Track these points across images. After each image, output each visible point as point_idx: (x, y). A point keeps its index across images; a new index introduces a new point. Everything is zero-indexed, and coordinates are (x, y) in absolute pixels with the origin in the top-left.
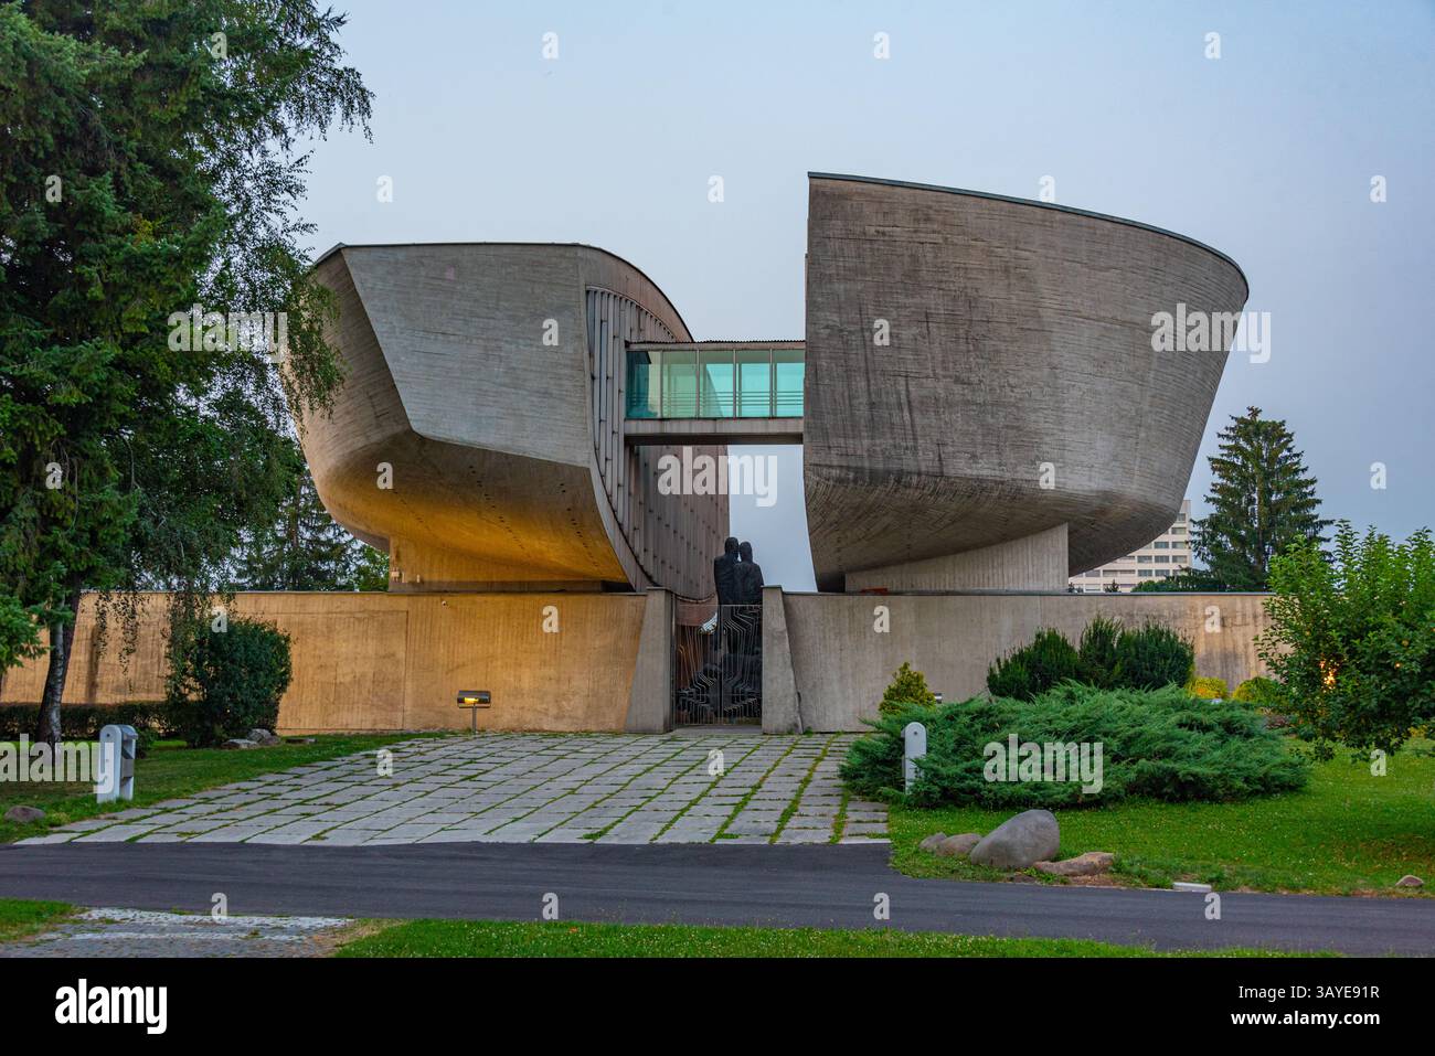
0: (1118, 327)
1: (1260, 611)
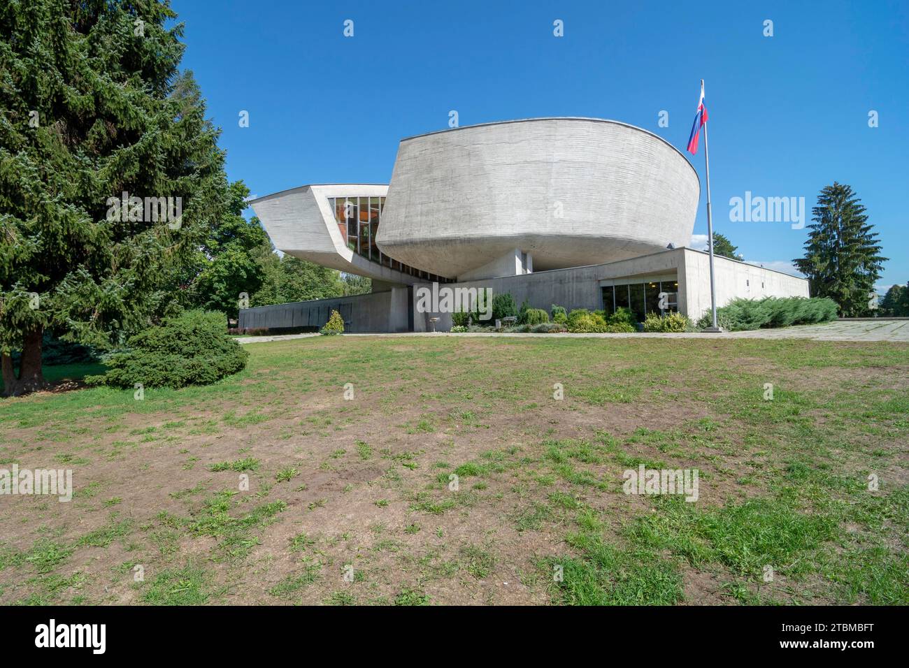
0: (528, 164)
1: (575, 276)
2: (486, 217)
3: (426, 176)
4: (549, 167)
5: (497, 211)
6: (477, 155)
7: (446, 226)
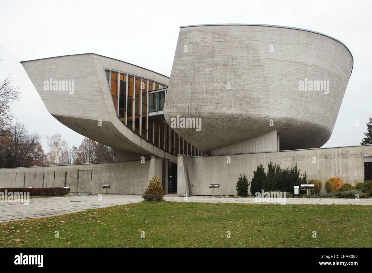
0: (292, 64)
1: (340, 153)
2: (261, 101)
3: (208, 60)
4: (306, 69)
5: (270, 97)
6: (254, 49)
7: (230, 105)
